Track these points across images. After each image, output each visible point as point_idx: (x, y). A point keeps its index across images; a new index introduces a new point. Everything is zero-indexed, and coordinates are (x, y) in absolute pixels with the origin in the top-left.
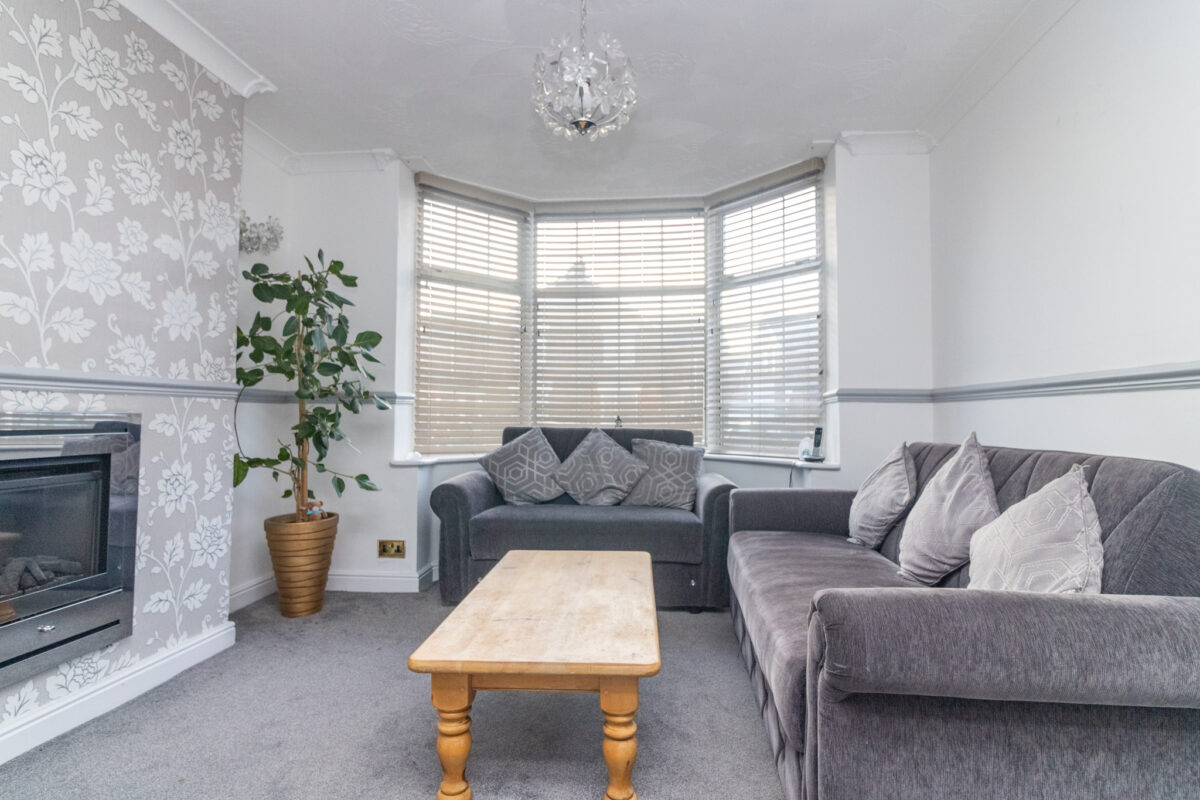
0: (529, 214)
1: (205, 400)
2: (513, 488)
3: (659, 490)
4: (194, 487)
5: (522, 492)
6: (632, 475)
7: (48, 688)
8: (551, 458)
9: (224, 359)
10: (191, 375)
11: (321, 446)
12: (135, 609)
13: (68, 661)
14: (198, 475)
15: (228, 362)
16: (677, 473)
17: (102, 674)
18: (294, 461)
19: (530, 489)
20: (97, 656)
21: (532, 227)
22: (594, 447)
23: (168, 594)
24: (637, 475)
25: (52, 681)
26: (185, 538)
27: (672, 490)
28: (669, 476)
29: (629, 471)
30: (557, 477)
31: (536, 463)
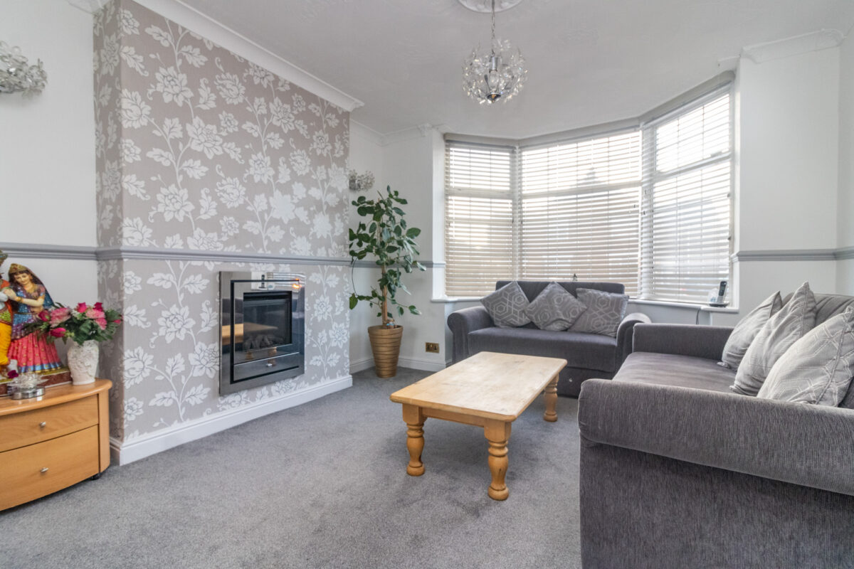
0: (515, 148)
1: (334, 266)
2: (500, 317)
3: (594, 322)
4: (330, 308)
5: (504, 320)
6: (574, 313)
7: (272, 390)
8: (523, 300)
9: (343, 246)
10: (328, 254)
11: (391, 290)
12: (306, 363)
13: (279, 380)
14: (332, 302)
15: (345, 248)
16: (607, 312)
17: (293, 389)
18: (379, 298)
19: (509, 318)
20: (291, 381)
21: (517, 155)
22: (551, 293)
23: (320, 357)
24: (578, 312)
25: (274, 388)
26: (327, 332)
27: (602, 323)
28: (601, 313)
29: (573, 309)
30: (526, 312)
31: (513, 303)
